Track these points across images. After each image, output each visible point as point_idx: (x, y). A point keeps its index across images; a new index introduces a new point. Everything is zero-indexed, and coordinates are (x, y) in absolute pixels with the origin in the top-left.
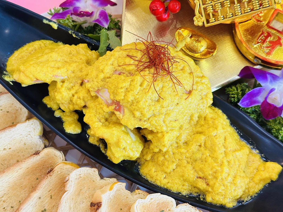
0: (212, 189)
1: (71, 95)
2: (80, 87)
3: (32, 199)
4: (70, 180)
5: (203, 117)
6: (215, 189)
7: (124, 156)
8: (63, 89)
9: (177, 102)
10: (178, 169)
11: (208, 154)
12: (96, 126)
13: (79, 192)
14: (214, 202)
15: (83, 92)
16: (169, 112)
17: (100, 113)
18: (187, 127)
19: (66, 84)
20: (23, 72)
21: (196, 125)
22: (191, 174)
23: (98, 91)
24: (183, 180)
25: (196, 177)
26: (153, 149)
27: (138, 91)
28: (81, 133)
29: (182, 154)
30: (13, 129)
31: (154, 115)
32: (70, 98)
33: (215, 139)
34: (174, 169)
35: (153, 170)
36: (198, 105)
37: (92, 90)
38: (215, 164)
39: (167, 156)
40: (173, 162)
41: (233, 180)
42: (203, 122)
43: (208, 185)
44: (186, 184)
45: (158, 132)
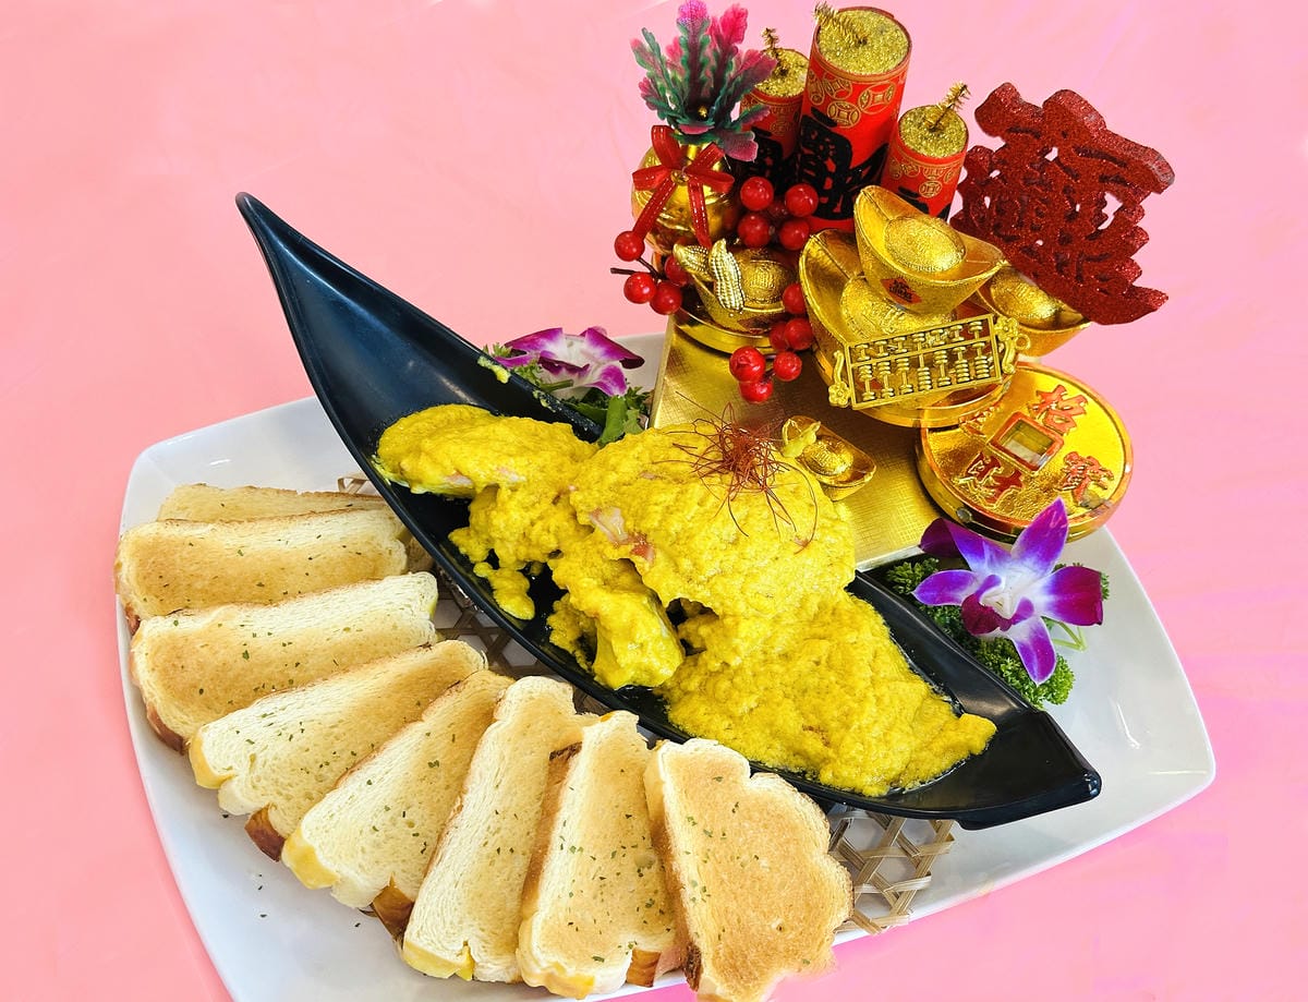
0: (837, 753)
1: (527, 522)
2: (553, 507)
3: (410, 732)
4: (508, 698)
5: (830, 606)
6: (843, 750)
7: (638, 668)
8: (513, 504)
9: (775, 554)
10: (762, 709)
11: (833, 679)
12: (585, 585)
13: (525, 729)
14: (838, 784)
15: (557, 516)
16: (755, 571)
17: (593, 565)
18: (792, 621)
19: (519, 496)
20: (427, 454)
21: (811, 623)
22: (790, 719)
23: (597, 513)
24: (771, 734)
25: (800, 727)
26: (706, 664)
27: (692, 514)
28: (533, 619)
29: (773, 674)
30: (374, 586)
31: (722, 573)
32: (524, 529)
33: (851, 649)
34: (752, 710)
35: (702, 710)
36: (821, 575)
37: (583, 508)
38: (848, 697)
39: (737, 680)
40: (751, 693)
41: (885, 734)
42: (827, 618)
43: (827, 744)
44: (777, 744)
45: (725, 615)
